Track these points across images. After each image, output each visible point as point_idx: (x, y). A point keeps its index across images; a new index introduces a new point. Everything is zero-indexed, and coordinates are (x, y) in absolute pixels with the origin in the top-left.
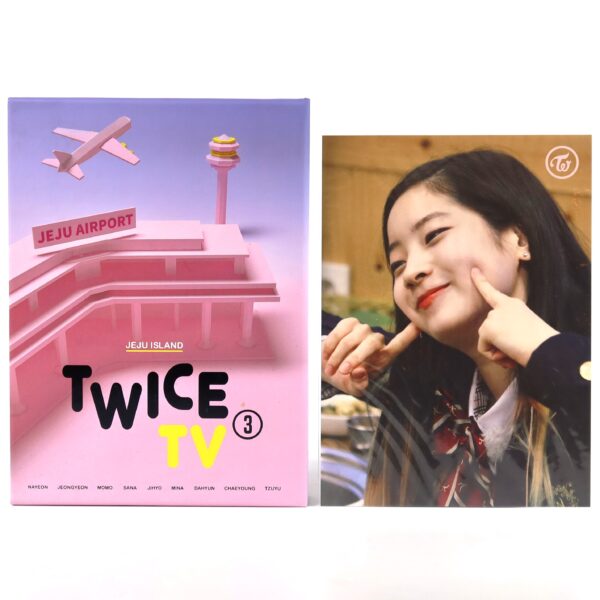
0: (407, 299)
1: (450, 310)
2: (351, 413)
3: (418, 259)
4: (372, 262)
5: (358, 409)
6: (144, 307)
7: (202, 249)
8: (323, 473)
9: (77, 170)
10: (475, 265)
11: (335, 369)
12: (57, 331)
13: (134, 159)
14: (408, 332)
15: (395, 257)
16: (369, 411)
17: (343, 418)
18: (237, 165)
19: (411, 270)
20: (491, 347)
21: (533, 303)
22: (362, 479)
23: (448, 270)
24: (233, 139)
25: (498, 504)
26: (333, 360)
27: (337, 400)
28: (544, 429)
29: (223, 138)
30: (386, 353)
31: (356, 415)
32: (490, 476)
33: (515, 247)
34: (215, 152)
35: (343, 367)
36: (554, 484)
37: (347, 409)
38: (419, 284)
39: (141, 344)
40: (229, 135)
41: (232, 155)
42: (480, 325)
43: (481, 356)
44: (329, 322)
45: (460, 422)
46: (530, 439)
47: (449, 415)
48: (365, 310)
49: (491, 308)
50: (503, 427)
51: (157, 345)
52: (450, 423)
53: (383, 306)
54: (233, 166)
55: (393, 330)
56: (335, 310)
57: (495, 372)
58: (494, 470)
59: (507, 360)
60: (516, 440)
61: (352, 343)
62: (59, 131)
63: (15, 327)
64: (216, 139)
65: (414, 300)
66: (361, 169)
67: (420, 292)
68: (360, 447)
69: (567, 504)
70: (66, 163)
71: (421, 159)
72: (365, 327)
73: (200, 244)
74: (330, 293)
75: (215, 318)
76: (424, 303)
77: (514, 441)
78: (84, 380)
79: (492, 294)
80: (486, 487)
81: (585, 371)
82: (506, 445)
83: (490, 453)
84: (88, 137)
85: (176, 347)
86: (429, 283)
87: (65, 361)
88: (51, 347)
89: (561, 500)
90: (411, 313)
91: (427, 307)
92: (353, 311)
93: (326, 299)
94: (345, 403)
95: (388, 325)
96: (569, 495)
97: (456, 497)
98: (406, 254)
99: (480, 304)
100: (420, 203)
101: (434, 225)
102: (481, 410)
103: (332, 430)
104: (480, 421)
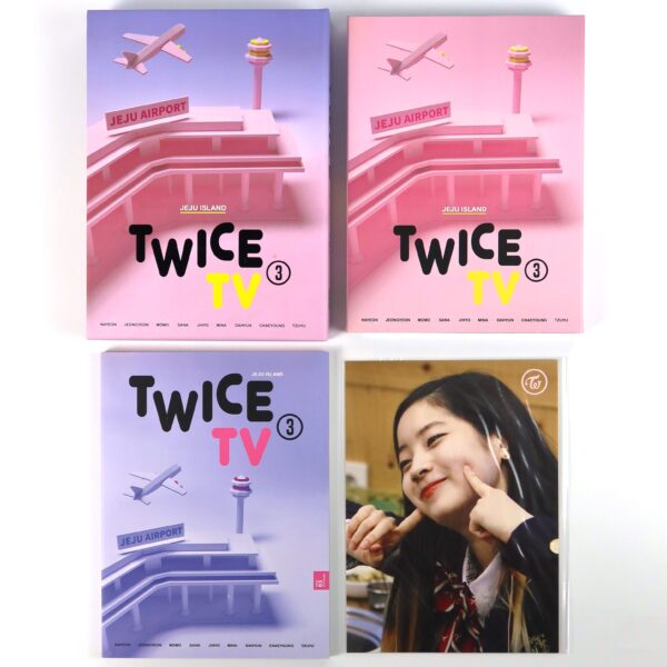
0: (413, 490)
1: (447, 499)
2: (369, 581)
3: (421, 459)
4: (386, 461)
5: (375, 577)
6: (195, 176)
7: (242, 129)
8: (349, 627)
9: (141, 67)
10: (467, 463)
11: (357, 545)
12: (124, 197)
13: (187, 57)
14: (414, 517)
15: (403, 457)
16: (384, 579)
17: (365, 584)
18: (271, 62)
19: (416, 467)
20: (480, 528)
21: (512, 493)
22: (379, 631)
23: (445, 467)
24: (267, 41)
25: (485, 651)
26: (355, 538)
27: (360, 570)
28: (521, 593)
29: (259, 40)
30: (397, 533)
31: (374, 581)
32: (479, 628)
33: (498, 449)
34: (252, 51)
35: (363, 544)
36: (531, 634)
37: (367, 577)
38: (422, 479)
39: (193, 208)
40: (263, 38)
41: (266, 53)
42: (470, 511)
43: (472, 534)
44: (352, 509)
45: (456, 587)
46: (511, 601)
47: (446, 582)
48: (380, 499)
49: (479, 497)
50: (490, 590)
51: (205, 208)
52: (448, 587)
53: (395, 496)
54: (267, 63)
55: (402, 514)
56: (356, 499)
57: (482, 547)
58: (483, 624)
59: (492, 538)
60: (501, 601)
61: (370, 525)
62: (128, 36)
63: (91, 194)
64: (253, 41)
65: (418, 490)
66: (376, 387)
67: (423, 484)
68: (377, 606)
69: (541, 651)
70: (133, 61)
71: (423, 379)
72: (380, 512)
73: (240, 126)
74: (352, 485)
75: (252, 185)
76: (426, 494)
77: (498, 601)
78: (147, 236)
79: (480, 486)
80: (476, 638)
81: (554, 546)
82: (491, 605)
83: (479, 612)
84: (150, 40)
85: (220, 209)
86: (431, 478)
87: (132, 221)
88: (120, 209)
89: (536, 648)
90: (416, 501)
91: (429, 496)
92: (371, 500)
93: (350, 491)
94: (365, 572)
95: (399, 511)
96: (542, 644)
97: (453, 646)
98: (412, 454)
99: (470, 494)
100: (423, 414)
101: (434, 432)
102: (472, 577)
103: (355, 593)
104: (472, 586)
